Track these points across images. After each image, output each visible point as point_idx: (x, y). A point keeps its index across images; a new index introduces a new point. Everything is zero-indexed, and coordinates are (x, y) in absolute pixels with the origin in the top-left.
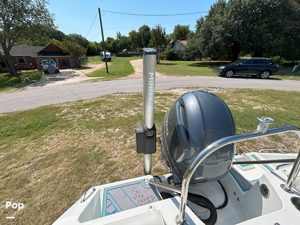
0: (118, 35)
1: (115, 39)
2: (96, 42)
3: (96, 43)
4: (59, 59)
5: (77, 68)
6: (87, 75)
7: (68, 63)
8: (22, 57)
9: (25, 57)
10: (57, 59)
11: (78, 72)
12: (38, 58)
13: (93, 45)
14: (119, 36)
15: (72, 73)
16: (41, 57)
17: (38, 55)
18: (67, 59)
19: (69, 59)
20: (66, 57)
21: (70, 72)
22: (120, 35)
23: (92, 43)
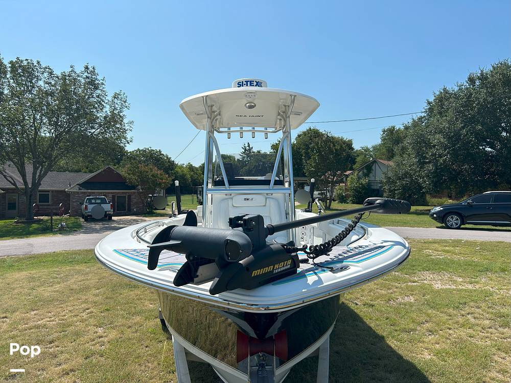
0: (245, 150)
1: (238, 157)
2: (191, 165)
3: (191, 167)
4: (114, 197)
5: (145, 214)
7: (128, 204)
8: (48, 191)
9: (53, 191)
10: (111, 195)
12: (78, 193)
13: (182, 171)
14: (247, 151)
16: (82, 193)
17: (80, 189)
18: (129, 197)
19: (132, 197)
20: (128, 193)
22: (250, 149)
23: (181, 167)
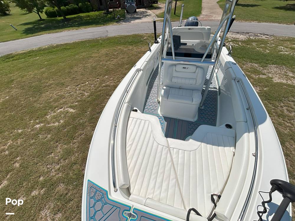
5: (149, 7)
6: (157, 15)
7: (142, 2)
11: (150, 12)
15: (145, 13)
21: (143, 12)
